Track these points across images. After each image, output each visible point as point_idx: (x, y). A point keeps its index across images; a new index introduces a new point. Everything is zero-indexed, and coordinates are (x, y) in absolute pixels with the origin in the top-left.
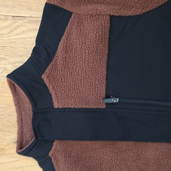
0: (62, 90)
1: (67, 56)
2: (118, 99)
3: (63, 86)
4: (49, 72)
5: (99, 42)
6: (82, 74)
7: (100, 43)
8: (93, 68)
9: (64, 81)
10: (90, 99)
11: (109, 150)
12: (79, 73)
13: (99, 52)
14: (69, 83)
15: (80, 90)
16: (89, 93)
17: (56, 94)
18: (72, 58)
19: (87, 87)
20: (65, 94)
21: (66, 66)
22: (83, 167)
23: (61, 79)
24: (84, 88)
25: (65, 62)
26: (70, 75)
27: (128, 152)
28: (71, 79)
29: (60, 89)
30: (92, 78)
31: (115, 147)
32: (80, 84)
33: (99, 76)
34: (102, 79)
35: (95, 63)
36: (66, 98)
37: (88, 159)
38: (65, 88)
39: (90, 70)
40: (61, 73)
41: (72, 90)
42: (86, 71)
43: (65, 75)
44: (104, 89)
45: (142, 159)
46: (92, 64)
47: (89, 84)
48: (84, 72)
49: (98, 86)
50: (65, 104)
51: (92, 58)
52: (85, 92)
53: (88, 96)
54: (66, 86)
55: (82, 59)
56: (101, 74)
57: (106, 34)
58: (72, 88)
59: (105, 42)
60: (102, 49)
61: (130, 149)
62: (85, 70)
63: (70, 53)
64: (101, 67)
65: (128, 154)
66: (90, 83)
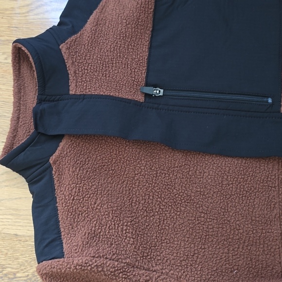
0: (84, 69)
1: (98, 29)
2: (162, 91)
3: (87, 64)
4: (71, 43)
5: (140, 10)
6: (116, 51)
7: (142, 12)
8: (131, 45)
9: (89, 58)
10: (122, 87)
11: (144, 165)
12: (111, 49)
13: (140, 23)
14: (96, 61)
15: (109, 72)
16: (122, 77)
17: (75, 72)
18: (104, 32)
19: (119, 70)
20: (88, 74)
21: (95, 40)
22: (101, 189)
23: (86, 55)
24: (115, 70)
25: (95, 35)
26: (98, 51)
27: (173, 171)
28: (99, 56)
29: (81, 68)
30: (128, 59)
31: (154, 161)
32: (111, 65)
33: (139, 57)
34: (141, 61)
35: (134, 39)
36: (89, 80)
37: (110, 179)
38: (90, 67)
39: (126, 47)
40: (86, 48)
41: (99, 71)
42: (121, 48)
43: (91, 50)
44: (143, 75)
45: (195, 183)
46: (129, 39)
47: (123, 66)
48: (118, 49)
49: (136, 70)
50: (86, 89)
51: (131, 31)
52: (117, 76)
53: (120, 82)
54: (90, 65)
55: (117, 31)
56: (141, 54)
57: (151, 4)
58: (100, 69)
59: (149, 13)
60: (145, 21)
61: (176, 165)
62: (119, 45)
63: (102, 26)
64: (142, 46)
65: (173, 174)
66: (125, 65)
